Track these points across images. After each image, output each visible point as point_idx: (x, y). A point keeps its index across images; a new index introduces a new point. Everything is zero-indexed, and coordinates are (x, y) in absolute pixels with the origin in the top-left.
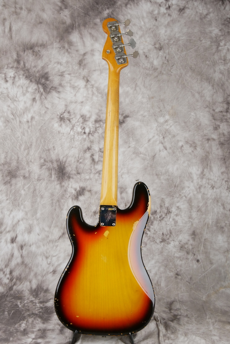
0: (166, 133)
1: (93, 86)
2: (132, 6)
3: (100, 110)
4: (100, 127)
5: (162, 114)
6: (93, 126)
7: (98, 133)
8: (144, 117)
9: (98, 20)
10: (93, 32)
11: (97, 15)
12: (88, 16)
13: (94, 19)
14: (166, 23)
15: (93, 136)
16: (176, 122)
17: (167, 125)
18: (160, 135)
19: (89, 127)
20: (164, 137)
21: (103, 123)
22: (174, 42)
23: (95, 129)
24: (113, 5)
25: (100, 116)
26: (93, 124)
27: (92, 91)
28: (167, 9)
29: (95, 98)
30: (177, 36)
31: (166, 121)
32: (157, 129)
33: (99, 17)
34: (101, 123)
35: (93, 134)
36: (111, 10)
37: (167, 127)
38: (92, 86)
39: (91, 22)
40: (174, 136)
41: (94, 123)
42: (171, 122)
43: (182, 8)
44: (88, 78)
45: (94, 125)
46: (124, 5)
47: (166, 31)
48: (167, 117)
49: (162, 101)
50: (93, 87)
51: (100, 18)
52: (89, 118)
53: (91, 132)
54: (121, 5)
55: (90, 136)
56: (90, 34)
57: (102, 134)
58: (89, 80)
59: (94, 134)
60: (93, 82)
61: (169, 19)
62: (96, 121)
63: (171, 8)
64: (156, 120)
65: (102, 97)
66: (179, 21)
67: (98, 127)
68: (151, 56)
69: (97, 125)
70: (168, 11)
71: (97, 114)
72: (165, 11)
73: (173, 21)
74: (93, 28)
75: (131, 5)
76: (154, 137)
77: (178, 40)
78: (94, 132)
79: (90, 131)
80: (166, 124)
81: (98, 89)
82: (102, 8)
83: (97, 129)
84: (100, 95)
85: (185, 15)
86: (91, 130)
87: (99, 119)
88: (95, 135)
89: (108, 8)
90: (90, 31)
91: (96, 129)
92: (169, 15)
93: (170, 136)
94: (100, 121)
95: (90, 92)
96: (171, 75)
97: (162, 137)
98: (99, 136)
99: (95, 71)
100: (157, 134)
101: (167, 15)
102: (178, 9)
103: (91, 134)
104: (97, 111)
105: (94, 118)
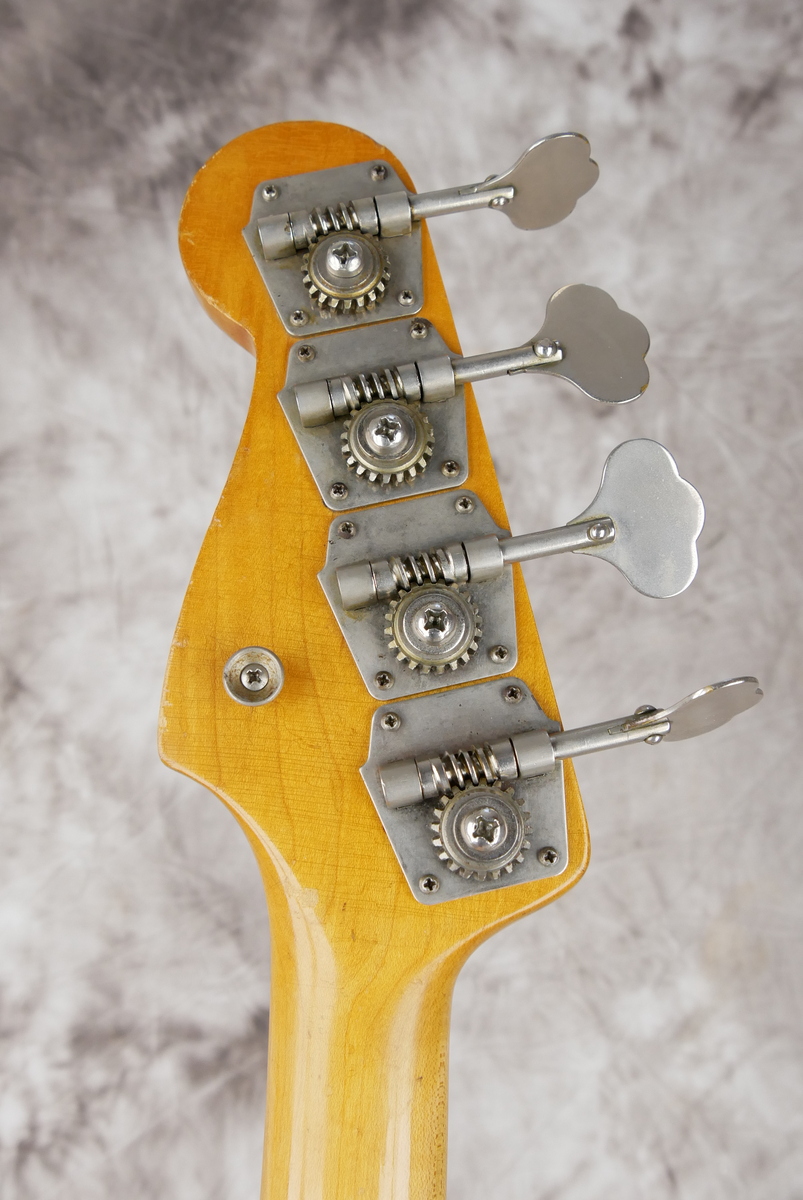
0: (685, 1132)
1: (55, 729)
2: (369, 82)
3: (120, 941)
4: (120, 1086)
5: (647, 962)
6: (55, 1087)
7: (101, 1142)
8: (493, 987)
9: (97, 200)
10: (61, 289)
11: (89, 163)
12: (21, 171)
13: (68, 190)
14: (640, 199)
15: (54, 1169)
16: (772, 1031)
17: (697, 1060)
18: (643, 1154)
19: (28, 1095)
20: (671, 1176)
21: (144, 1050)
22: (711, 347)
23: (73, 1108)
24: (216, 78)
25: (115, 995)
26: (61, 1066)
27: (51, 772)
28: (637, 95)
29: (73, 835)
30: (734, 296)
31: (687, 1027)
32: (605, 1102)
33: (106, 173)
34: (130, 1055)
35: (55, 1155)
36: (198, 120)
37: (700, 1081)
38: (45, 733)
39: (48, 217)
40: (760, 1163)
41: (64, 1054)
42: (725, 1034)
43: (754, 82)
44: (22, 664)
45: (63, 1076)
46: (300, 79)
47: (641, 267)
48: (694, 988)
49: (638, 844)
50: (55, 743)
51: (118, 183)
52: (28, 1007)
53: (43, 1138)
54: (276, 81)
55: (35, 1171)
56: (39, 304)
57: (132, 1149)
58: (29, 679)
59: (65, 1152)
60: (57, 700)
61: (658, 172)
62: (86, 1039)
63: (670, 93)
64: (600, 1019)
65: (136, 826)
66: (739, 186)
67: (103, 1091)
68: (534, 462)
69: (96, 1074)
70: (651, 112)
71: (97, 977)
72: (627, 114)
73: (696, 187)
74: (58, 257)
75: (354, 74)
76: (582, 1168)
77: (742, 332)
78: (67, 1137)
79: (33, 1128)
80: (689, 1047)
81: (97, 755)
82: (131, 107)
83: (95, 1106)
84: (114, 809)
85: (783, 136)
86: (48, 1117)
87: (106, 1021)
88: (71, 1167)
89: (179, 106)
90: (34, 282)
91: (82, 1108)
92: (659, 141)
93: (727, 1165)
94: (121, 1033)
95: (33, 784)
96: (707, 619)
97: (652, 1173)
98: (109, 1178)
99: (72, 600)
100: (614, 1146)
101: (642, 142)
102: (726, 91)
103: (44, 1152)
104: (92, 946)
105: (61, 1009)
